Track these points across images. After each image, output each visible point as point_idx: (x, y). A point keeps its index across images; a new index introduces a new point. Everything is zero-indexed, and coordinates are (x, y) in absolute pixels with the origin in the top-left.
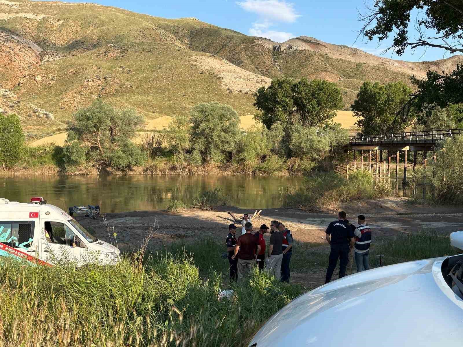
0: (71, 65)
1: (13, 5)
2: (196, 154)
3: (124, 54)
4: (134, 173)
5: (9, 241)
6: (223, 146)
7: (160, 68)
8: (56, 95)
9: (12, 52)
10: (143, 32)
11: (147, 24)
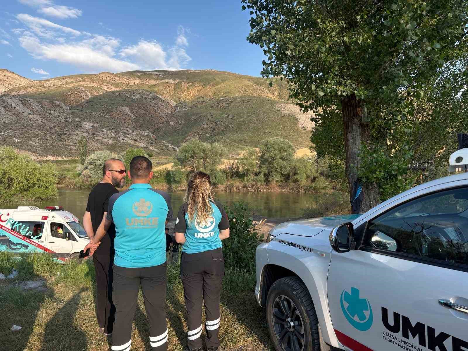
0: (193, 114)
1: (160, 75)
2: (261, 177)
3: (230, 105)
4: (218, 189)
5: (27, 235)
6: (281, 170)
7: (254, 113)
8: (183, 135)
9: (156, 106)
10: (245, 89)
11: (248, 82)
